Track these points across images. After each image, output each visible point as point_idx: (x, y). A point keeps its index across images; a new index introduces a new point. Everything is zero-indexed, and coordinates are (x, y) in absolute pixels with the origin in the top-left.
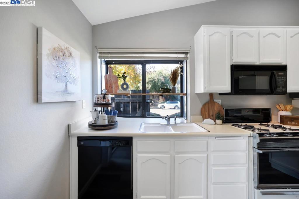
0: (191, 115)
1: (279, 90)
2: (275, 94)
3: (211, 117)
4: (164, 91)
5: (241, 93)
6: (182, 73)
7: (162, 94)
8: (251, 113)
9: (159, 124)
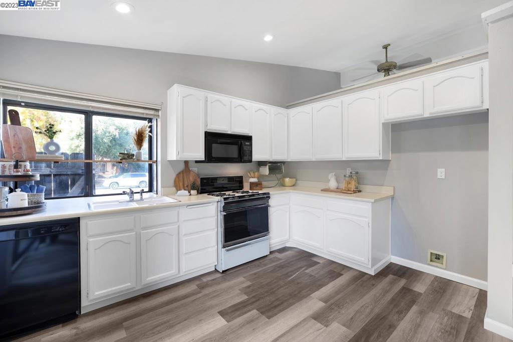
0: (162, 187)
1: (246, 158)
2: (243, 162)
3: (186, 188)
4: (123, 156)
5: (213, 161)
6: (151, 134)
7: (121, 161)
8: (226, 182)
9: (118, 201)
